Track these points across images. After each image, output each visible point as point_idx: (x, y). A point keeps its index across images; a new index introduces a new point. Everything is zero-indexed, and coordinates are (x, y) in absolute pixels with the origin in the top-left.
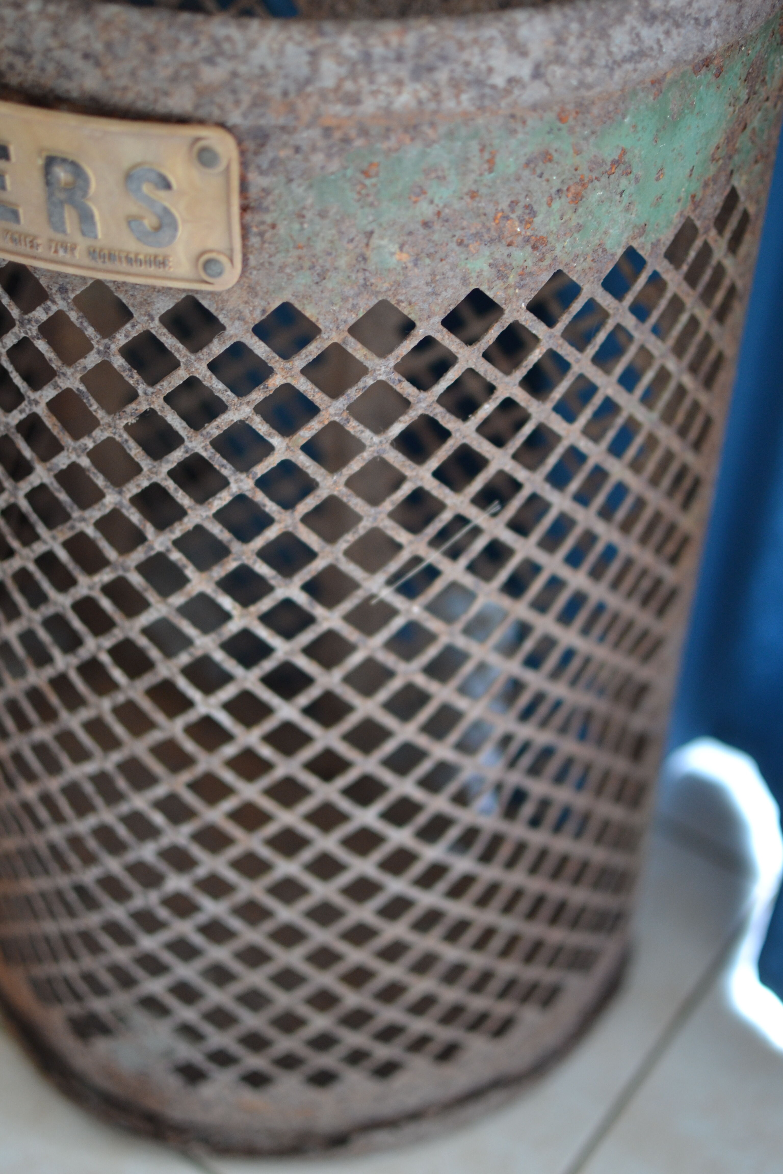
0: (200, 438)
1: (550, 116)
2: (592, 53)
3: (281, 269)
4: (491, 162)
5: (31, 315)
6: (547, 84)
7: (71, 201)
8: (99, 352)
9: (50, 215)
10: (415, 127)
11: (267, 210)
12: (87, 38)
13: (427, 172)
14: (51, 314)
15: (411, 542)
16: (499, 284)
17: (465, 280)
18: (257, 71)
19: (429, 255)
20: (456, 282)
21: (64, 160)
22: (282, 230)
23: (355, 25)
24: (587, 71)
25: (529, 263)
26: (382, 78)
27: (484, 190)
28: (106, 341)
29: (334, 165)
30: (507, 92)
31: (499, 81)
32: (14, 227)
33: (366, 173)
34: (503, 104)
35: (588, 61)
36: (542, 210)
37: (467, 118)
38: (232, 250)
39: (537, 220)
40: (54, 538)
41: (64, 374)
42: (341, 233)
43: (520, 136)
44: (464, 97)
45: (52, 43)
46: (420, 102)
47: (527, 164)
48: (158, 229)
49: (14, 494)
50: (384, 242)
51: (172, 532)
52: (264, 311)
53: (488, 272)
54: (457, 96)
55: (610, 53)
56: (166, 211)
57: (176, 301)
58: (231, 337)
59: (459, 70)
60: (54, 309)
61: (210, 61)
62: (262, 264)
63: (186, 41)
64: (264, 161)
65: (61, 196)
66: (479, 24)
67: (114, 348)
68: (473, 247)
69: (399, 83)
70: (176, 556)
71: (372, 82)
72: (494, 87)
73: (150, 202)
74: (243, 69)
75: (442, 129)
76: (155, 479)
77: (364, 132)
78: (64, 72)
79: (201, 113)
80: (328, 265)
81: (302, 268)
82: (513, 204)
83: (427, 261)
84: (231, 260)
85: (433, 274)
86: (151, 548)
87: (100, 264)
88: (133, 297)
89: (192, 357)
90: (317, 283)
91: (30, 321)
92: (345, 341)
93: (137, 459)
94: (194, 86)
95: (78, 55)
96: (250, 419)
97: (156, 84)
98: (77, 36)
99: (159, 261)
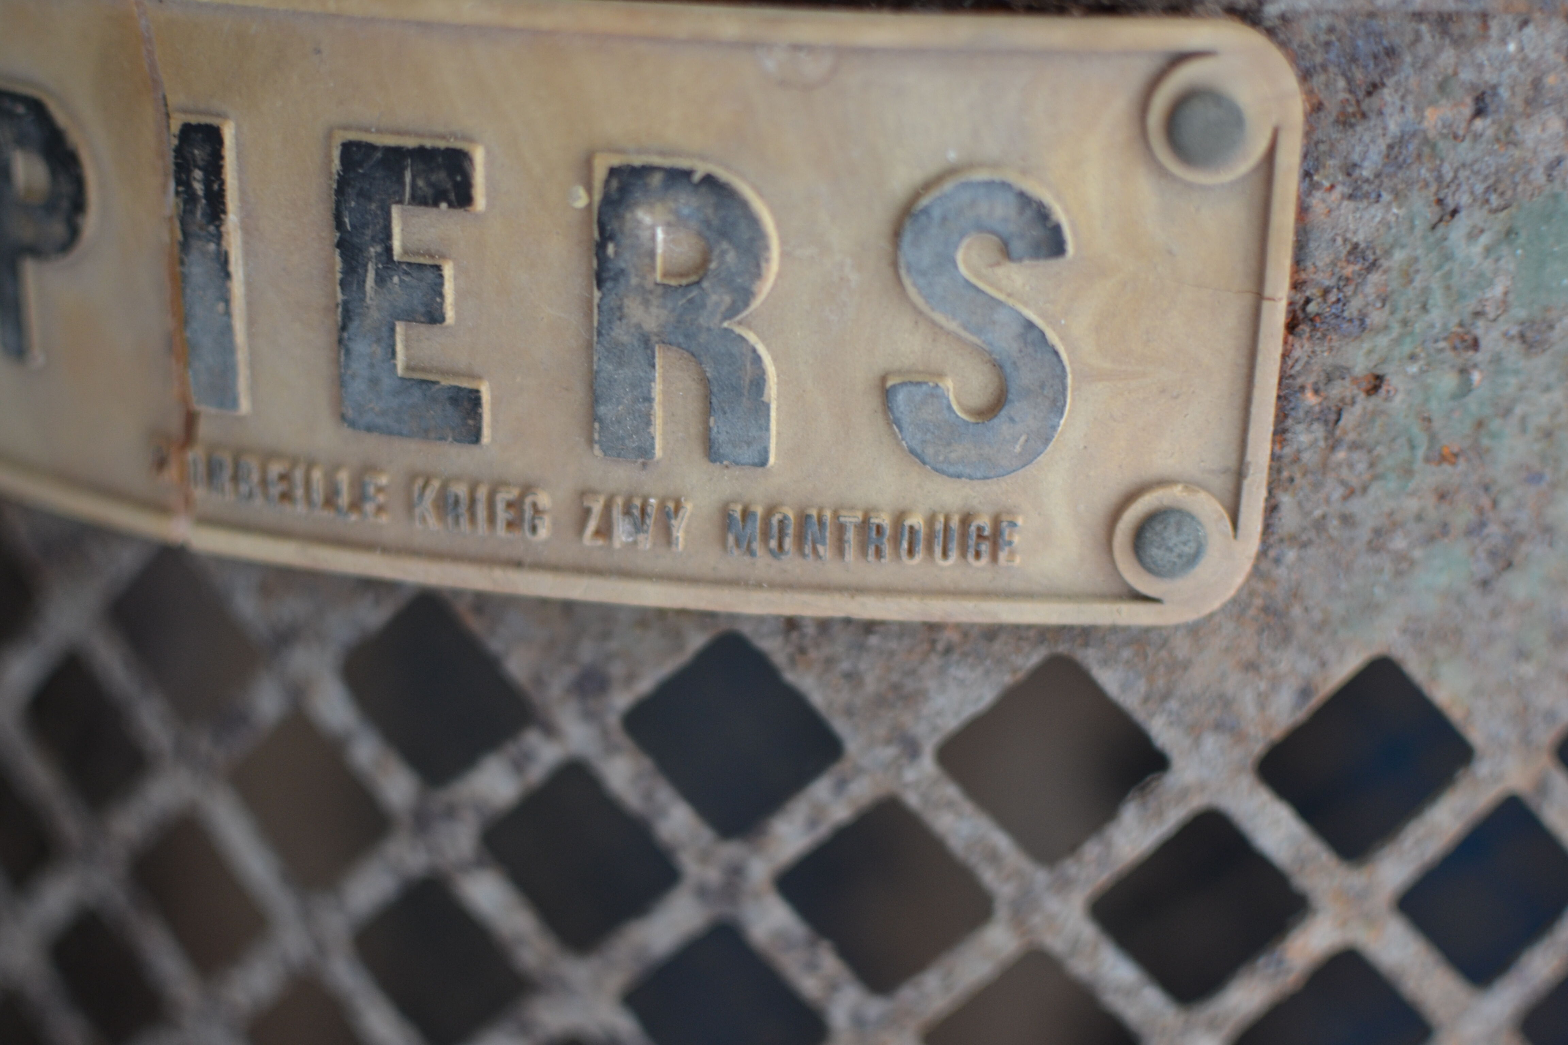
3: (1379, 538)
5: (457, 790)
7: (684, 334)
8: (703, 892)
9: (594, 396)
11: (1359, 326)
14: (537, 773)
21: (674, 178)
22: (1399, 397)
28: (731, 850)
32: (454, 458)
41: (562, 986)
48: (989, 410)
52: (1305, 693)
56: (1032, 339)
57: (1008, 679)
58: (1184, 793)
60: (550, 756)
62: (1320, 525)
64: (1370, 145)
65: (646, 317)
67: (761, 871)
73: (979, 311)
80: (1524, 521)
81: (1445, 529)
84: (1232, 511)
87: (759, 561)
88: (853, 678)
89: (1041, 876)
90: (1485, 584)
91: (451, 812)
92: (1542, 787)
99: (980, 534)
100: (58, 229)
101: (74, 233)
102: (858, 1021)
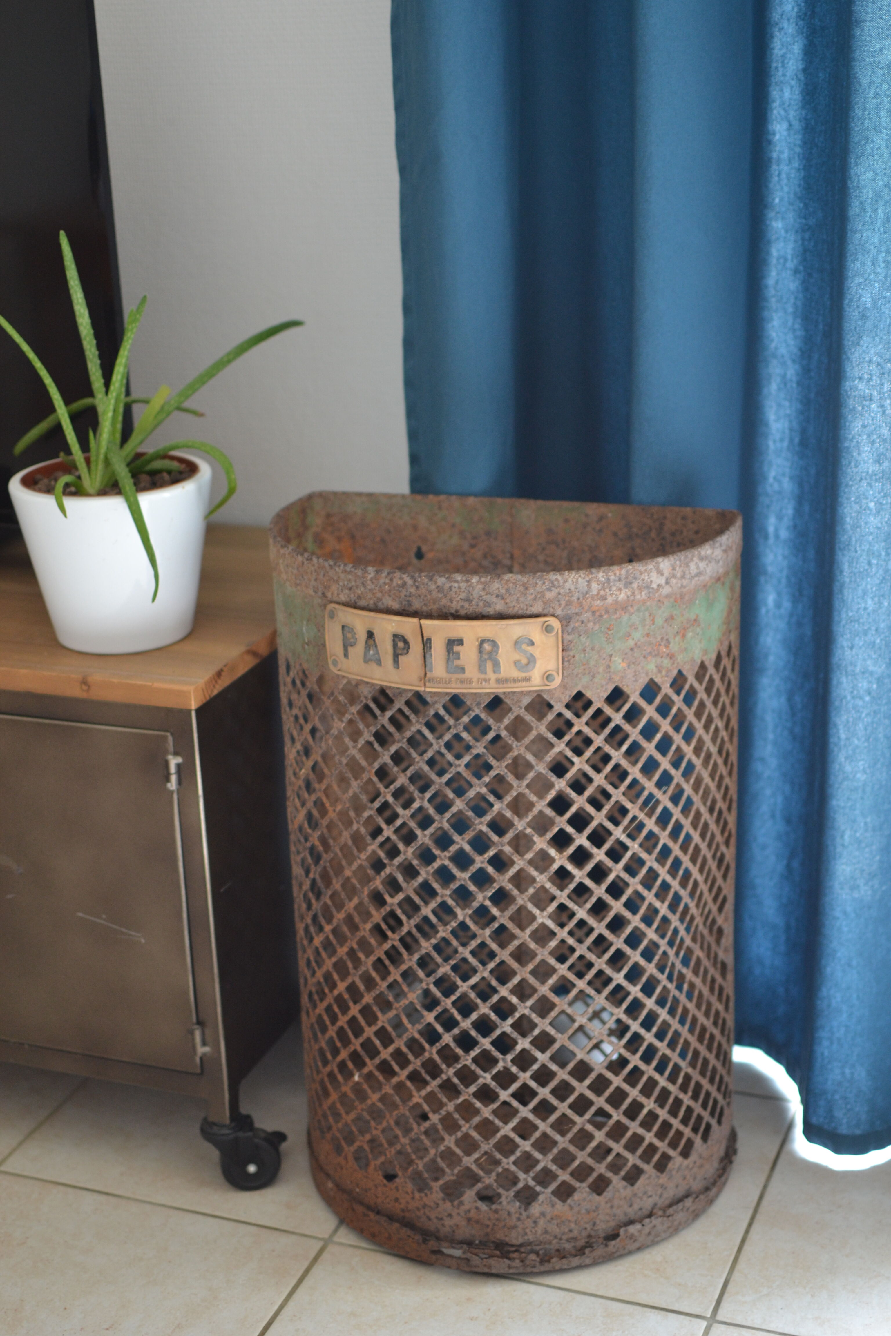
0: (542, 764)
1: (672, 600)
2: (684, 573)
3: (577, 675)
4: (653, 620)
5: (460, 721)
6: (671, 586)
7: (490, 658)
8: (495, 731)
9: (480, 666)
10: (626, 607)
11: (571, 650)
12: (498, 588)
13: (631, 626)
14: (471, 717)
15: (633, 808)
16: (659, 675)
17: (647, 674)
18: (568, 591)
19: (634, 663)
20: (643, 675)
21: (489, 640)
22: (577, 658)
23: (603, 569)
24: (683, 580)
25: (669, 665)
26: (614, 588)
27: (652, 633)
28: (498, 724)
29: (597, 627)
30: (658, 590)
31: (654, 586)
32: (461, 676)
33: (609, 629)
34: (657, 595)
35: (683, 577)
36: (672, 640)
37: (644, 602)
38: (558, 669)
39: (671, 645)
40: (463, 839)
41: (476, 746)
42: (600, 656)
43: (663, 609)
44: (643, 593)
45: (482, 593)
46: (628, 597)
47: (666, 620)
48: (528, 664)
49: (441, 822)
50: (616, 659)
51: (527, 817)
52: (570, 696)
53: (655, 670)
54: (641, 593)
55: (690, 573)
56: (532, 655)
57: (533, 697)
58: (556, 711)
59: (641, 582)
60: (473, 714)
61: (549, 590)
62: (570, 674)
63: (540, 583)
64: (569, 629)
65: (485, 656)
66: (647, 564)
67: (502, 726)
68: (649, 658)
69: (620, 590)
70: (529, 831)
71: (610, 590)
72: (653, 588)
73: (525, 652)
74: (562, 591)
75: (635, 608)
76: (520, 790)
77: (607, 612)
78: (488, 604)
79: (545, 612)
80: (595, 672)
81: (585, 674)
82: (662, 639)
83: (633, 666)
84: (558, 674)
85: (635, 672)
86: (517, 829)
87: (501, 686)
88: (513, 699)
89: (539, 724)
90: (592, 680)
91: (459, 724)
92: (603, 707)
93: (511, 782)
94: (543, 601)
95: (494, 596)
96: (564, 750)
97: (527, 603)
98: (494, 589)
99: (528, 679)
100: (405, 651)
101: (408, 652)
102: (517, 746)
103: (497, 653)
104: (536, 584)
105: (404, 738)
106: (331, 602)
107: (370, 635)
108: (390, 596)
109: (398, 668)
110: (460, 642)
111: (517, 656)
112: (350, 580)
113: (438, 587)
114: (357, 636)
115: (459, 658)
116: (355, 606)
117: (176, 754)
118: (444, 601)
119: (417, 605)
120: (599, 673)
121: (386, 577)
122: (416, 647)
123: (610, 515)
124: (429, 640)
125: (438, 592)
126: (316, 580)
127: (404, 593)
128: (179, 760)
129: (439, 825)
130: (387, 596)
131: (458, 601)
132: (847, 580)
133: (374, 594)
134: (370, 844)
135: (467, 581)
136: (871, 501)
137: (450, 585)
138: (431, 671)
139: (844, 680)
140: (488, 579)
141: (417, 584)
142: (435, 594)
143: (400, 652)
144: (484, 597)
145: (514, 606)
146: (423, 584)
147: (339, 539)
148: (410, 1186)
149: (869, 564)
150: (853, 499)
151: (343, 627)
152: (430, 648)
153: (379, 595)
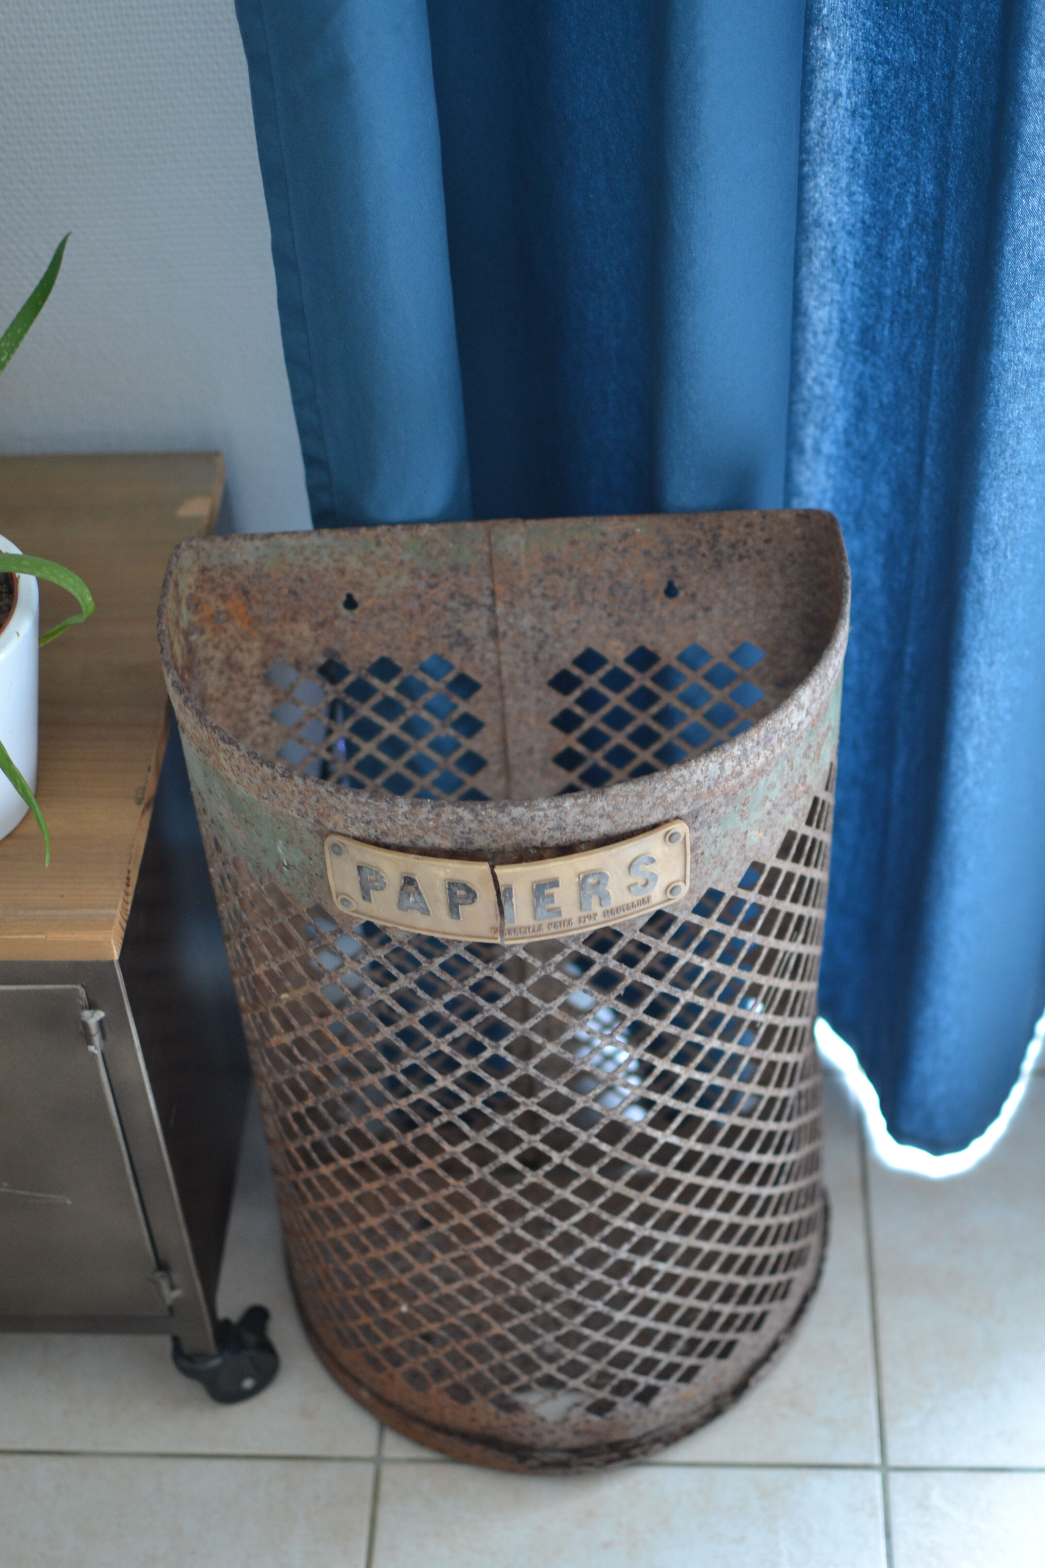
0: (663, 983)
1: (811, 729)
2: (823, 688)
3: (706, 873)
4: (791, 765)
5: (550, 961)
6: (810, 715)
7: (596, 892)
8: (600, 963)
9: (581, 903)
10: (764, 771)
11: (699, 847)
12: (603, 807)
13: (768, 788)
14: (566, 955)
15: (767, 981)
16: (795, 821)
17: (784, 830)
18: (696, 784)
19: (770, 827)
20: (780, 833)
21: (592, 874)
22: (706, 854)
23: (738, 739)
24: (822, 697)
25: (805, 802)
26: (752, 757)
27: (789, 781)
28: (605, 955)
29: (730, 809)
30: (798, 730)
31: (795, 727)
32: (555, 920)
33: (744, 805)
34: (796, 735)
35: (822, 693)
36: (808, 773)
37: (783, 752)
38: (685, 877)
39: (808, 779)
40: (558, 1083)
42: (733, 840)
43: (801, 746)
44: (783, 743)
45: (580, 817)
46: (767, 758)
47: (804, 755)
48: (646, 884)
49: (525, 1069)
50: (752, 833)
51: (646, 1044)
52: (698, 899)
53: (792, 819)
54: (781, 745)
55: (828, 682)
56: (652, 874)
57: (650, 917)
58: (681, 921)
59: (781, 733)
60: (568, 952)
61: (673, 790)
62: (697, 876)
63: (659, 786)
64: (699, 825)
65: (589, 892)
66: (787, 706)
67: (610, 957)
68: (787, 810)
69: (758, 755)
71: (747, 761)
72: (793, 731)
73: (642, 873)
74: (689, 787)
75: (775, 764)
76: (636, 1018)
77: (744, 786)
78: (587, 828)
79: (667, 817)
80: (728, 859)
81: (716, 867)
82: (800, 779)
83: (769, 830)
85: (772, 835)
87: (610, 917)
88: (625, 927)
89: (659, 941)
90: (723, 871)
91: (550, 965)
92: (737, 893)
93: (623, 1013)
94: (663, 806)
95: (597, 817)
96: (691, 959)
97: (643, 814)
98: (597, 808)
99: (646, 901)
100: (470, 901)
102: (630, 973)
103: (606, 885)
104: (655, 788)
105: (464, 986)
106: (332, 832)
107: (409, 881)
108: (437, 834)
109: (459, 918)
110: (555, 883)
111: (631, 880)
112: (366, 813)
113: (513, 819)
114: (386, 881)
115: (553, 902)
116: (377, 844)
117: (92, 1006)
118: (523, 835)
119: (480, 841)
120: (732, 859)
121: (429, 812)
122: (486, 896)
123: (638, 530)
124: (509, 889)
125: (514, 824)
126: (302, 803)
127: (460, 828)
128: (100, 1014)
129: (524, 1073)
130: (431, 834)
131: (545, 832)
132: (989, 589)
133: (409, 831)
134: (415, 1093)
135: (557, 807)
136: (1032, 497)
137: (532, 814)
138: (512, 921)
139: (977, 699)
140: (588, 800)
141: (480, 818)
142: (508, 828)
143: (461, 901)
144: (583, 822)
145: (625, 823)
146: (490, 817)
147: (224, 598)
148: (492, 1408)
149: (1023, 569)
150: (1005, 495)
151: (360, 868)
152: (511, 897)
153: (420, 832)
